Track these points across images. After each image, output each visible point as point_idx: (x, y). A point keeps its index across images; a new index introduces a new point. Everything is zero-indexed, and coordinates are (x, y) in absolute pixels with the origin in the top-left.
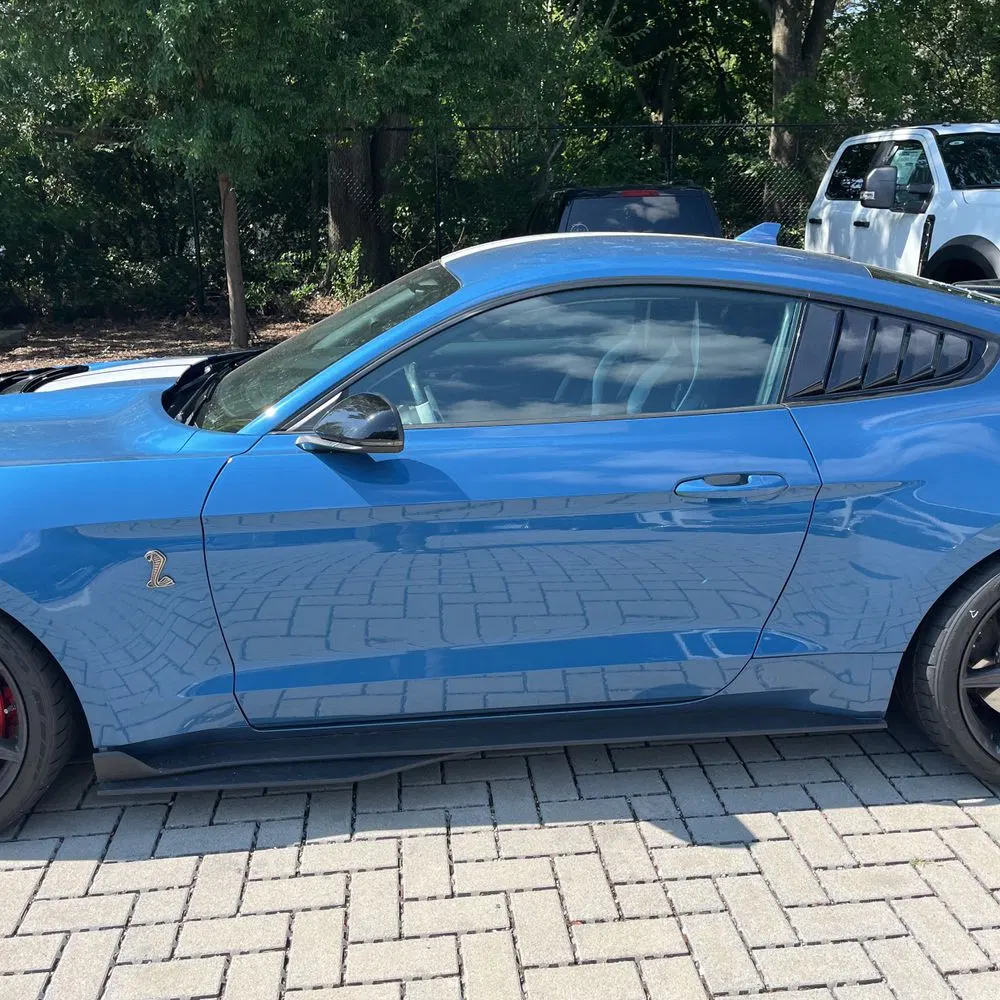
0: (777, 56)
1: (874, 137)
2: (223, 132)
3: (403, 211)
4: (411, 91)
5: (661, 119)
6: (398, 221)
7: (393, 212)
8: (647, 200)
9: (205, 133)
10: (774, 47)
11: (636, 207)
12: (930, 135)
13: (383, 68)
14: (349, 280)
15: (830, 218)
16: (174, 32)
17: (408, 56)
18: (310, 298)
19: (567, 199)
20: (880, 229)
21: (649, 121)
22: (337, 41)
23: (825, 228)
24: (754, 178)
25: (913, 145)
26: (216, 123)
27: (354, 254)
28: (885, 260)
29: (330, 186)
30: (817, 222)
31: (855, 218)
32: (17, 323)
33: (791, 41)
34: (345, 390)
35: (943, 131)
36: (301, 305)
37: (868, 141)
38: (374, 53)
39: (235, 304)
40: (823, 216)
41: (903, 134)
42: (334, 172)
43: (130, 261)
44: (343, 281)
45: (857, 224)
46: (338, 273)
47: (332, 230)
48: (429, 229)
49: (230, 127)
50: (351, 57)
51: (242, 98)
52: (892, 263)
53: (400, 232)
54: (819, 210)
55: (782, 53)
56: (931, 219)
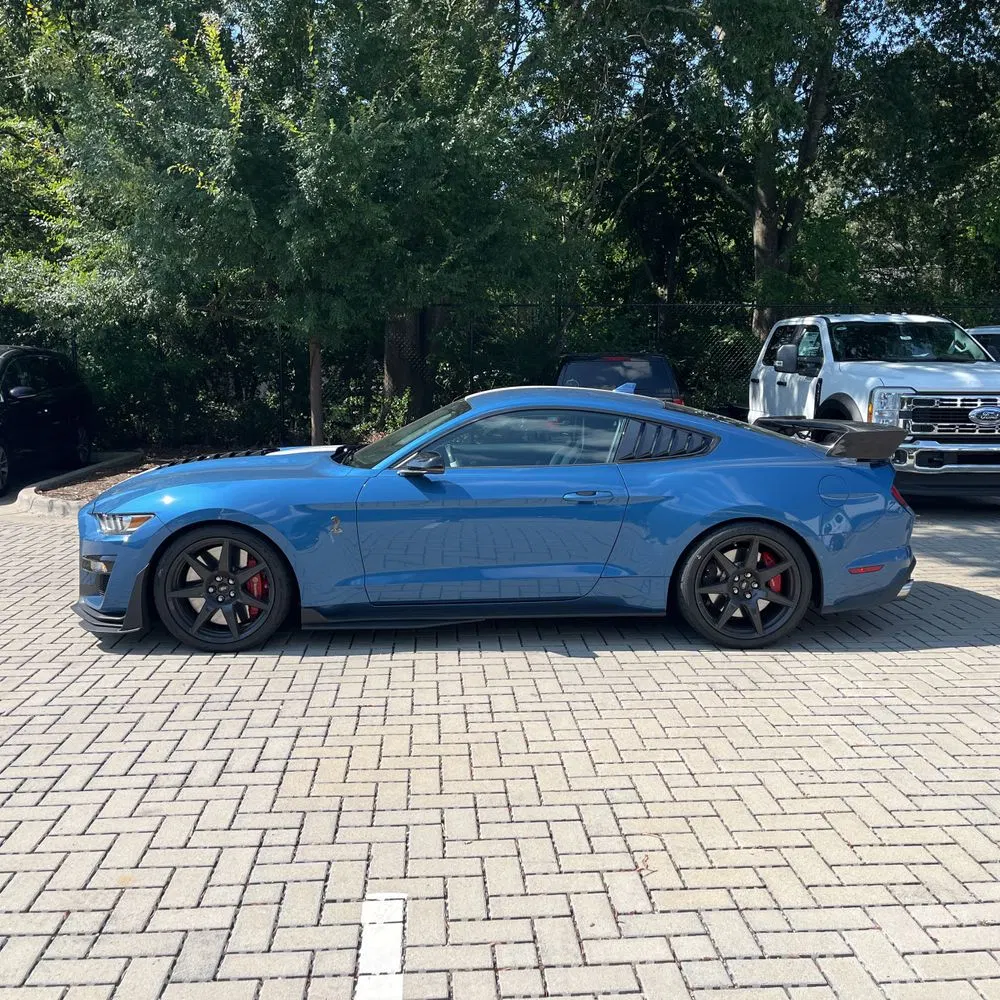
0: (757, 246)
1: (794, 321)
2: (324, 314)
3: (444, 366)
4: (454, 289)
5: (666, 292)
6: (439, 373)
7: (437, 367)
8: (626, 364)
9: (312, 315)
10: (755, 239)
11: (619, 369)
12: (825, 323)
13: (436, 274)
14: (400, 420)
15: (764, 379)
16: (300, 254)
17: (452, 267)
18: (366, 433)
19: (567, 361)
20: (793, 389)
21: (655, 295)
22: (404, 258)
23: (761, 385)
24: (730, 346)
25: (813, 329)
26: (319, 307)
27: (404, 400)
28: (796, 410)
29: (386, 347)
30: (756, 381)
31: (778, 379)
32: (137, 447)
33: (766, 236)
34: (419, 451)
35: (834, 320)
36: (360, 439)
37: (790, 324)
38: (429, 265)
39: (316, 434)
40: (760, 377)
41: (809, 321)
42: (391, 335)
43: (216, 402)
44: (394, 420)
45: (780, 383)
46: (391, 414)
47: (387, 381)
48: (465, 381)
49: (328, 312)
50: (413, 267)
51: (337, 292)
52: (800, 411)
53: (441, 383)
54: (758, 372)
55: (760, 244)
56: (820, 381)
